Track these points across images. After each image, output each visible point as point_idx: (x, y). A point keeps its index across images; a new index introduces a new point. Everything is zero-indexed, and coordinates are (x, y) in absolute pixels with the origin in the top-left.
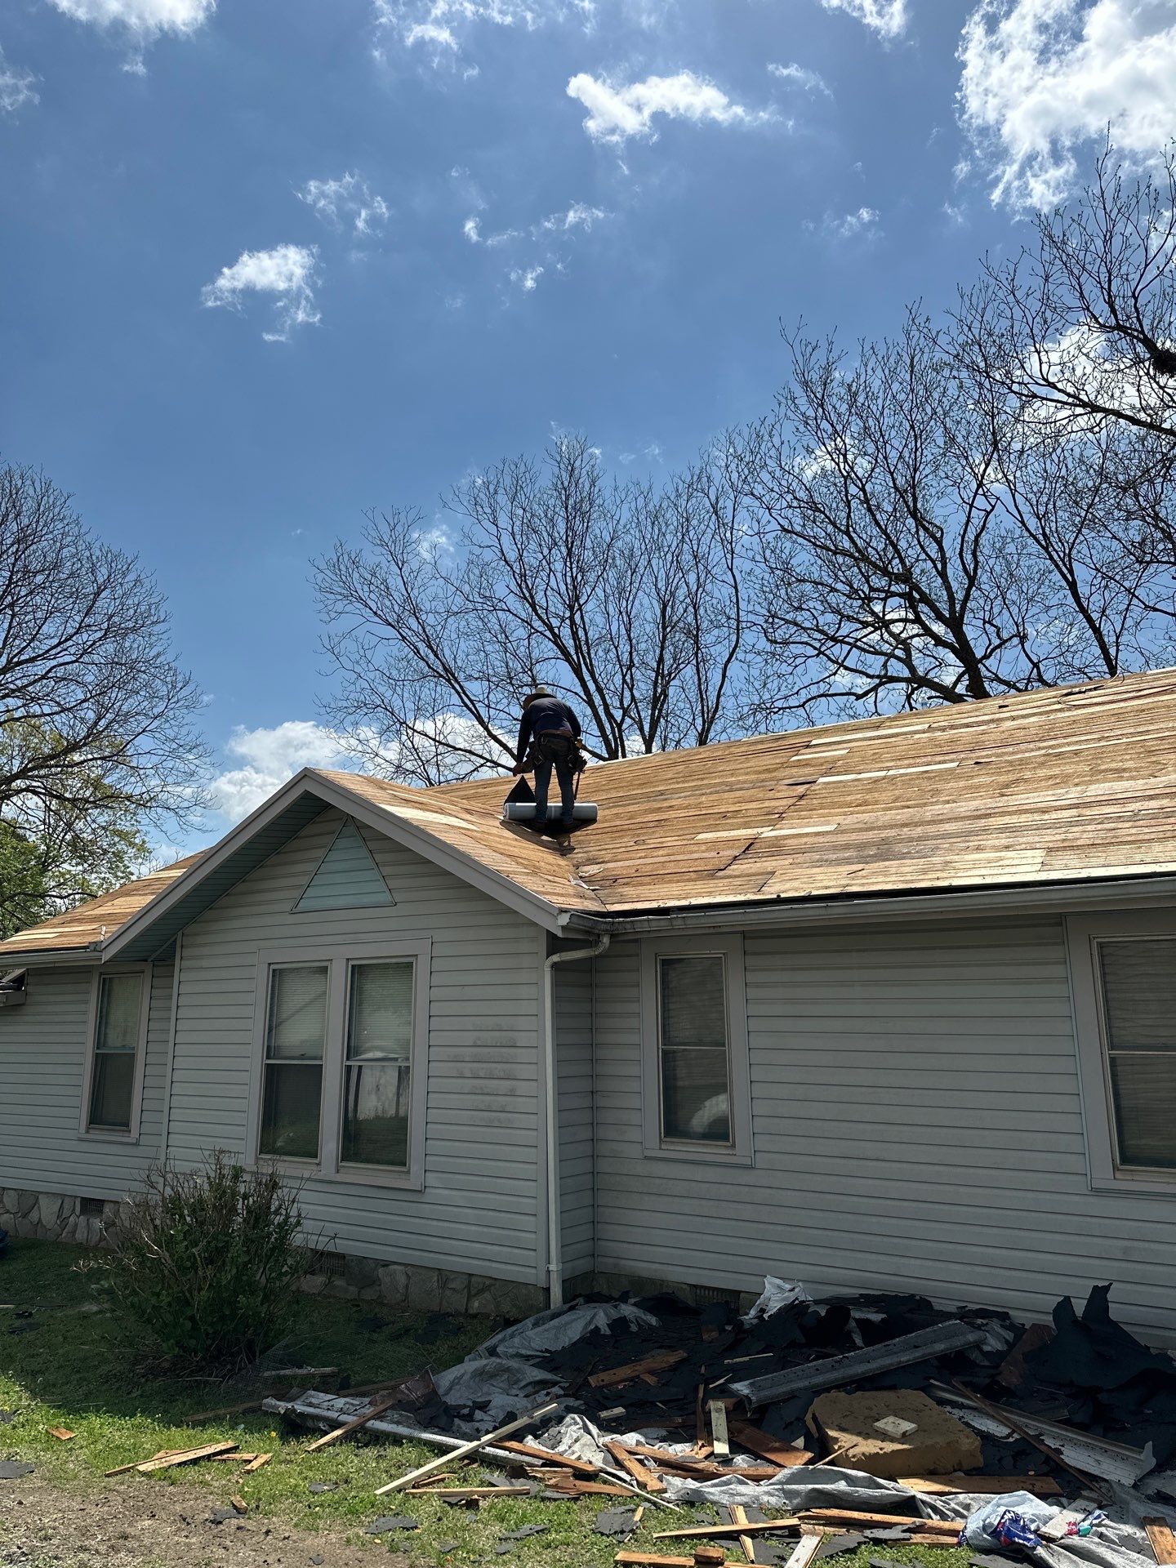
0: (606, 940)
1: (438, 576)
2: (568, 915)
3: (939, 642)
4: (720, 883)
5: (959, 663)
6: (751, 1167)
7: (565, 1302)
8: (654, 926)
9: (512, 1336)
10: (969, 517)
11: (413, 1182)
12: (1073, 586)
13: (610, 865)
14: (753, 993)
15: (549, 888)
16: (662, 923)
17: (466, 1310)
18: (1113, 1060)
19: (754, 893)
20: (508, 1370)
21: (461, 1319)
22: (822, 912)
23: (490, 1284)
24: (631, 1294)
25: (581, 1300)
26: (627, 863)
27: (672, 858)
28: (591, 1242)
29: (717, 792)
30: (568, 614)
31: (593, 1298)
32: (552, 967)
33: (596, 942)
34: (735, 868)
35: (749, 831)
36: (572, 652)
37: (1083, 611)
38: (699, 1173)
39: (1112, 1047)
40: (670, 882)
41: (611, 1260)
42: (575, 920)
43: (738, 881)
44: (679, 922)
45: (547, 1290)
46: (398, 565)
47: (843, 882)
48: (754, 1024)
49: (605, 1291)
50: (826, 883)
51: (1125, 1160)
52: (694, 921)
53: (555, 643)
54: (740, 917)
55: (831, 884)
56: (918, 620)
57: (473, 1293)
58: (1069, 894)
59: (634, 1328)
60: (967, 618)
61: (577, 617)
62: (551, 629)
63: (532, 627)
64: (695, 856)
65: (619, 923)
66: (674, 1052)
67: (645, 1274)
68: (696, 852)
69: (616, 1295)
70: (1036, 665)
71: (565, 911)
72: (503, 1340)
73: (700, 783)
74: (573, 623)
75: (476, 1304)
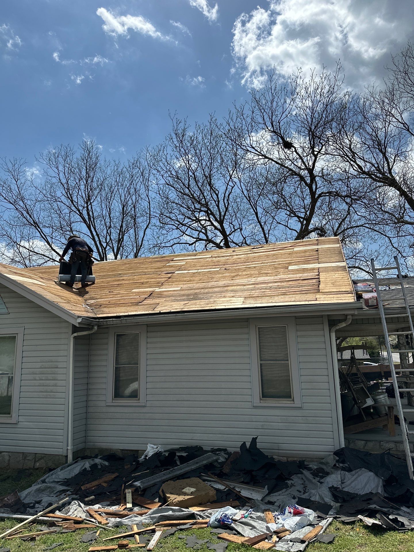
0: (96, 328)
1: (33, 186)
2: (81, 318)
3: (216, 228)
4: (140, 307)
5: (222, 236)
6: (145, 406)
7: (73, 460)
8: (115, 322)
9: (52, 475)
10: (227, 188)
11: (13, 421)
12: (256, 214)
13: (99, 300)
14: (149, 345)
15: (74, 308)
16: (118, 321)
17: (34, 467)
18: (261, 364)
19: (152, 311)
20: (50, 487)
21: (31, 471)
22: (174, 317)
23: (44, 456)
24: (99, 455)
25: (80, 459)
26: (105, 299)
27: (123, 298)
28: (85, 438)
29: (140, 275)
30: (86, 205)
31: (84, 458)
32: (74, 338)
33: (92, 328)
34: (145, 302)
35: (151, 289)
36: (87, 220)
37: (259, 222)
38: (126, 410)
39: (261, 360)
40: (122, 306)
41: (92, 443)
42: (84, 320)
43: (146, 307)
44: (124, 321)
45: (67, 456)
46: (15, 180)
47: (182, 307)
48: (149, 356)
49: (89, 455)
50: (176, 308)
51: (264, 396)
52: (130, 321)
53: (80, 216)
54: (146, 319)
55: (178, 308)
56: (209, 220)
57: (37, 460)
58: (250, 312)
59: (99, 467)
60: (225, 221)
61: (90, 207)
62: (79, 211)
63: (71, 209)
64: (131, 297)
65: (101, 321)
66: (120, 368)
67: (104, 447)
68: (131, 296)
69: (93, 456)
70: (244, 238)
71: (80, 317)
72: (48, 477)
73: (134, 271)
74: (88, 209)
75: (38, 464)
